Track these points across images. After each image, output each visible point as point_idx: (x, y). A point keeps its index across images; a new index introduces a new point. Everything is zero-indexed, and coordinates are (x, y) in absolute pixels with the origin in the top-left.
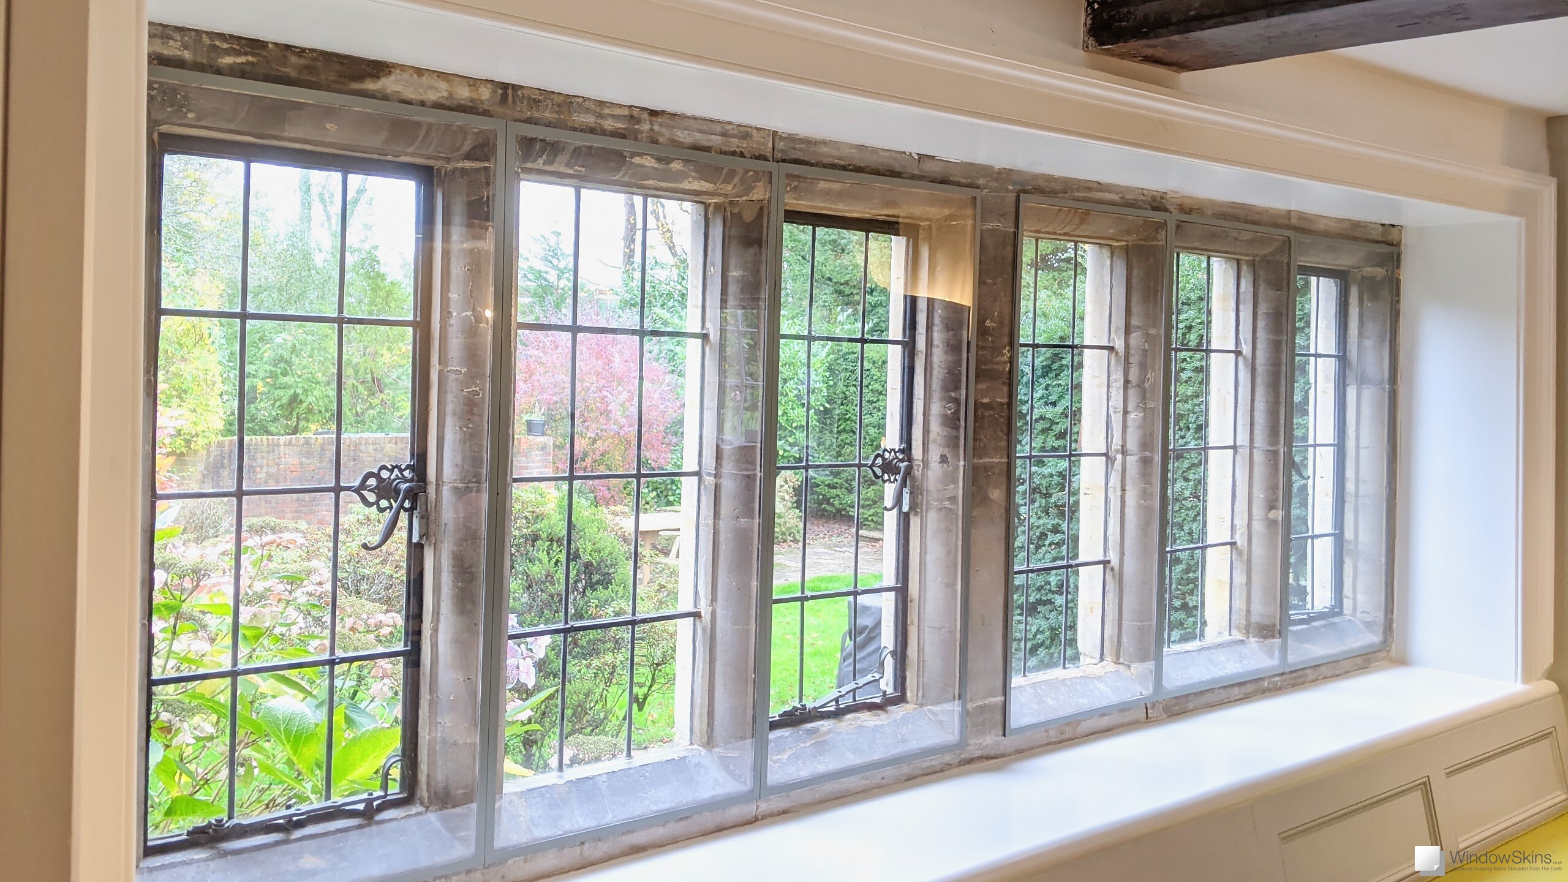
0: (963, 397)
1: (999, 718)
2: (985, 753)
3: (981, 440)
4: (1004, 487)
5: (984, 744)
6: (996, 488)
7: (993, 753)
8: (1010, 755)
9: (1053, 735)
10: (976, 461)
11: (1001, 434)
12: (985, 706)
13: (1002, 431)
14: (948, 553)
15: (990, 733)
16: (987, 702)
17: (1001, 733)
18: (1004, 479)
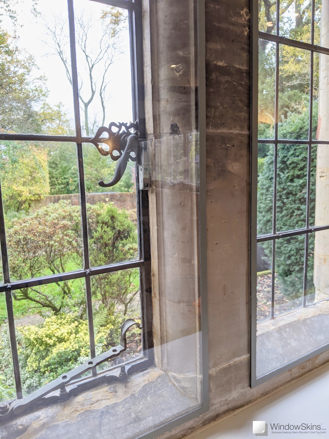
0: (192, 56)
1: (244, 372)
2: (230, 406)
3: (216, 108)
4: (245, 160)
5: (230, 399)
6: (236, 160)
7: (239, 403)
8: (256, 400)
9: (296, 372)
10: (211, 130)
11: (240, 104)
12: (230, 367)
13: (241, 100)
14: (184, 229)
15: (235, 388)
16: (232, 362)
17: (247, 384)
18: (244, 152)
